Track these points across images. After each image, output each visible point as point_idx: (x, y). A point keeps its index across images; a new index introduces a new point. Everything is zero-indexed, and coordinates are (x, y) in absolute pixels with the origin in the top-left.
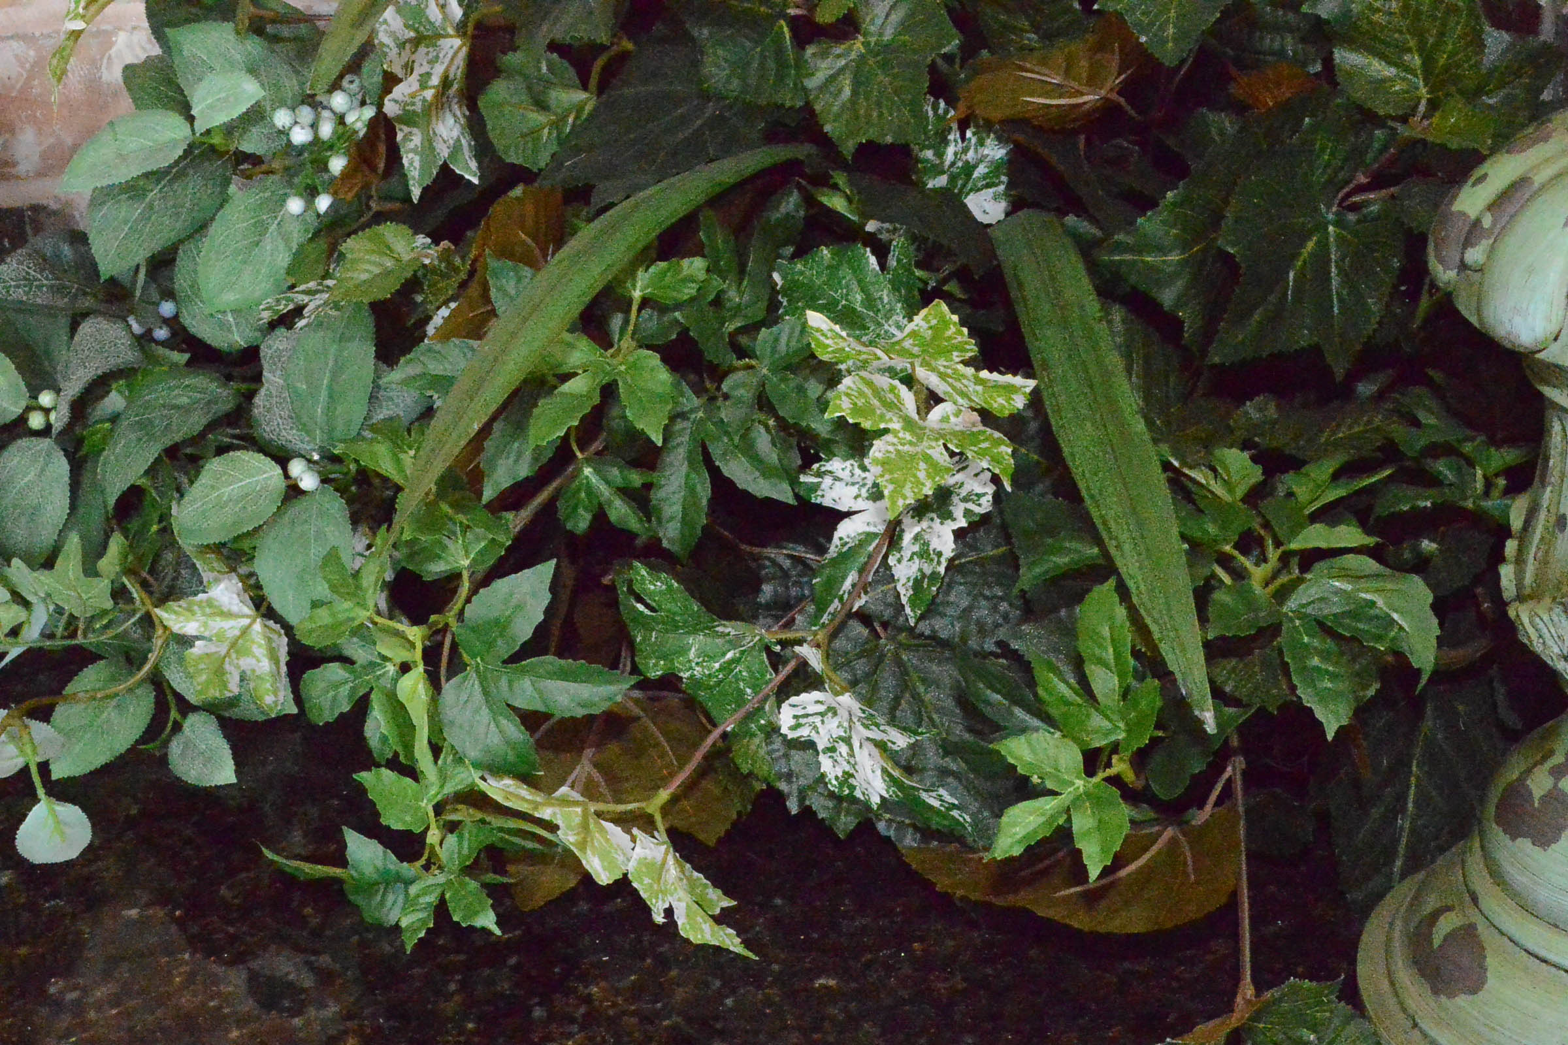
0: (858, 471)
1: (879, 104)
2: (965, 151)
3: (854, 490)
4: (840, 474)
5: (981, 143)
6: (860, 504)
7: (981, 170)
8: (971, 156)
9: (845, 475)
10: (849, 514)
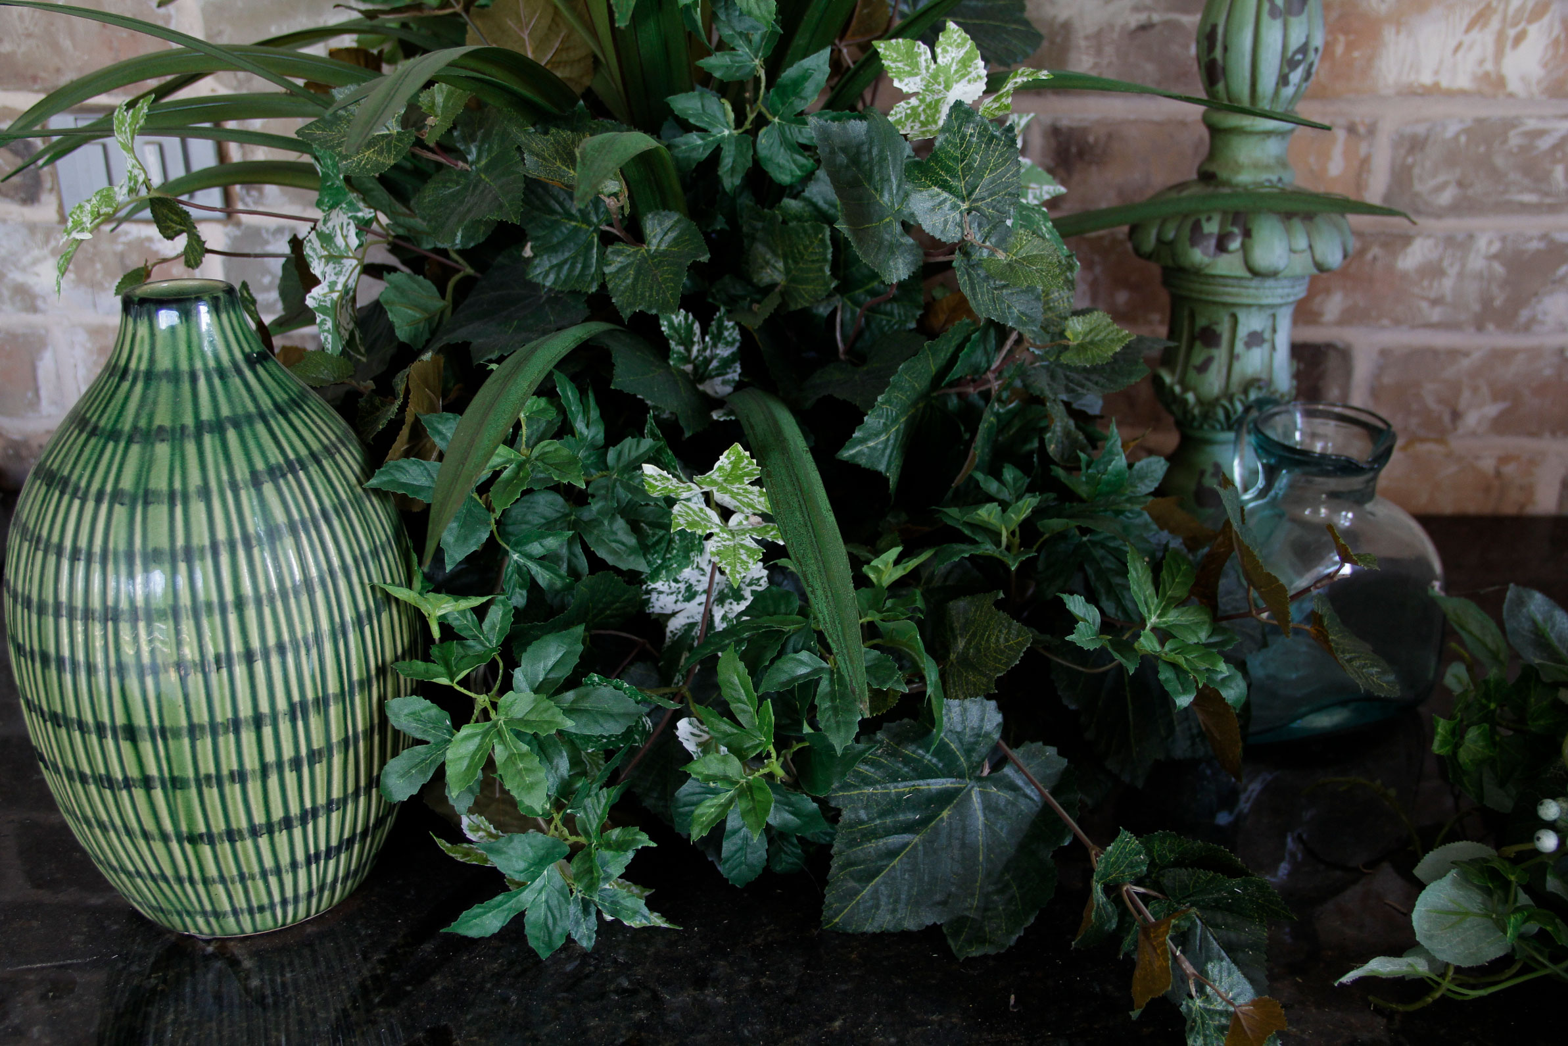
0: (673, 584)
1: (651, 288)
2: (705, 349)
3: (673, 597)
4: (661, 588)
5: (715, 345)
6: (680, 606)
7: (715, 364)
8: (708, 353)
9: (665, 588)
10: (674, 614)
